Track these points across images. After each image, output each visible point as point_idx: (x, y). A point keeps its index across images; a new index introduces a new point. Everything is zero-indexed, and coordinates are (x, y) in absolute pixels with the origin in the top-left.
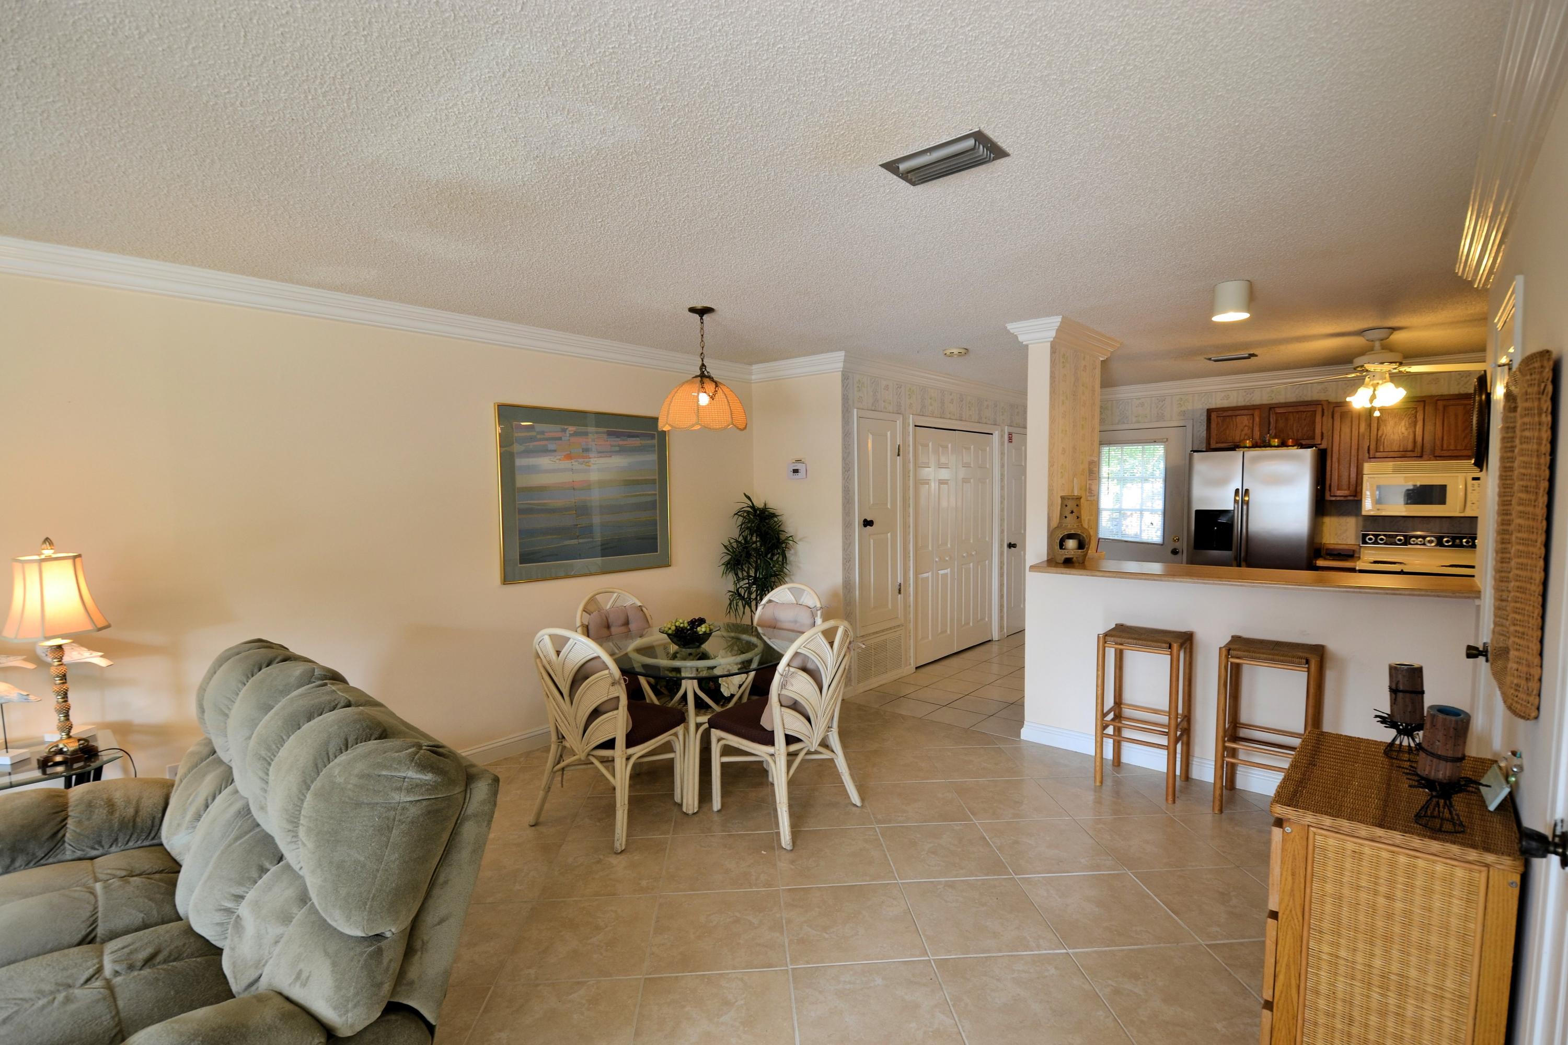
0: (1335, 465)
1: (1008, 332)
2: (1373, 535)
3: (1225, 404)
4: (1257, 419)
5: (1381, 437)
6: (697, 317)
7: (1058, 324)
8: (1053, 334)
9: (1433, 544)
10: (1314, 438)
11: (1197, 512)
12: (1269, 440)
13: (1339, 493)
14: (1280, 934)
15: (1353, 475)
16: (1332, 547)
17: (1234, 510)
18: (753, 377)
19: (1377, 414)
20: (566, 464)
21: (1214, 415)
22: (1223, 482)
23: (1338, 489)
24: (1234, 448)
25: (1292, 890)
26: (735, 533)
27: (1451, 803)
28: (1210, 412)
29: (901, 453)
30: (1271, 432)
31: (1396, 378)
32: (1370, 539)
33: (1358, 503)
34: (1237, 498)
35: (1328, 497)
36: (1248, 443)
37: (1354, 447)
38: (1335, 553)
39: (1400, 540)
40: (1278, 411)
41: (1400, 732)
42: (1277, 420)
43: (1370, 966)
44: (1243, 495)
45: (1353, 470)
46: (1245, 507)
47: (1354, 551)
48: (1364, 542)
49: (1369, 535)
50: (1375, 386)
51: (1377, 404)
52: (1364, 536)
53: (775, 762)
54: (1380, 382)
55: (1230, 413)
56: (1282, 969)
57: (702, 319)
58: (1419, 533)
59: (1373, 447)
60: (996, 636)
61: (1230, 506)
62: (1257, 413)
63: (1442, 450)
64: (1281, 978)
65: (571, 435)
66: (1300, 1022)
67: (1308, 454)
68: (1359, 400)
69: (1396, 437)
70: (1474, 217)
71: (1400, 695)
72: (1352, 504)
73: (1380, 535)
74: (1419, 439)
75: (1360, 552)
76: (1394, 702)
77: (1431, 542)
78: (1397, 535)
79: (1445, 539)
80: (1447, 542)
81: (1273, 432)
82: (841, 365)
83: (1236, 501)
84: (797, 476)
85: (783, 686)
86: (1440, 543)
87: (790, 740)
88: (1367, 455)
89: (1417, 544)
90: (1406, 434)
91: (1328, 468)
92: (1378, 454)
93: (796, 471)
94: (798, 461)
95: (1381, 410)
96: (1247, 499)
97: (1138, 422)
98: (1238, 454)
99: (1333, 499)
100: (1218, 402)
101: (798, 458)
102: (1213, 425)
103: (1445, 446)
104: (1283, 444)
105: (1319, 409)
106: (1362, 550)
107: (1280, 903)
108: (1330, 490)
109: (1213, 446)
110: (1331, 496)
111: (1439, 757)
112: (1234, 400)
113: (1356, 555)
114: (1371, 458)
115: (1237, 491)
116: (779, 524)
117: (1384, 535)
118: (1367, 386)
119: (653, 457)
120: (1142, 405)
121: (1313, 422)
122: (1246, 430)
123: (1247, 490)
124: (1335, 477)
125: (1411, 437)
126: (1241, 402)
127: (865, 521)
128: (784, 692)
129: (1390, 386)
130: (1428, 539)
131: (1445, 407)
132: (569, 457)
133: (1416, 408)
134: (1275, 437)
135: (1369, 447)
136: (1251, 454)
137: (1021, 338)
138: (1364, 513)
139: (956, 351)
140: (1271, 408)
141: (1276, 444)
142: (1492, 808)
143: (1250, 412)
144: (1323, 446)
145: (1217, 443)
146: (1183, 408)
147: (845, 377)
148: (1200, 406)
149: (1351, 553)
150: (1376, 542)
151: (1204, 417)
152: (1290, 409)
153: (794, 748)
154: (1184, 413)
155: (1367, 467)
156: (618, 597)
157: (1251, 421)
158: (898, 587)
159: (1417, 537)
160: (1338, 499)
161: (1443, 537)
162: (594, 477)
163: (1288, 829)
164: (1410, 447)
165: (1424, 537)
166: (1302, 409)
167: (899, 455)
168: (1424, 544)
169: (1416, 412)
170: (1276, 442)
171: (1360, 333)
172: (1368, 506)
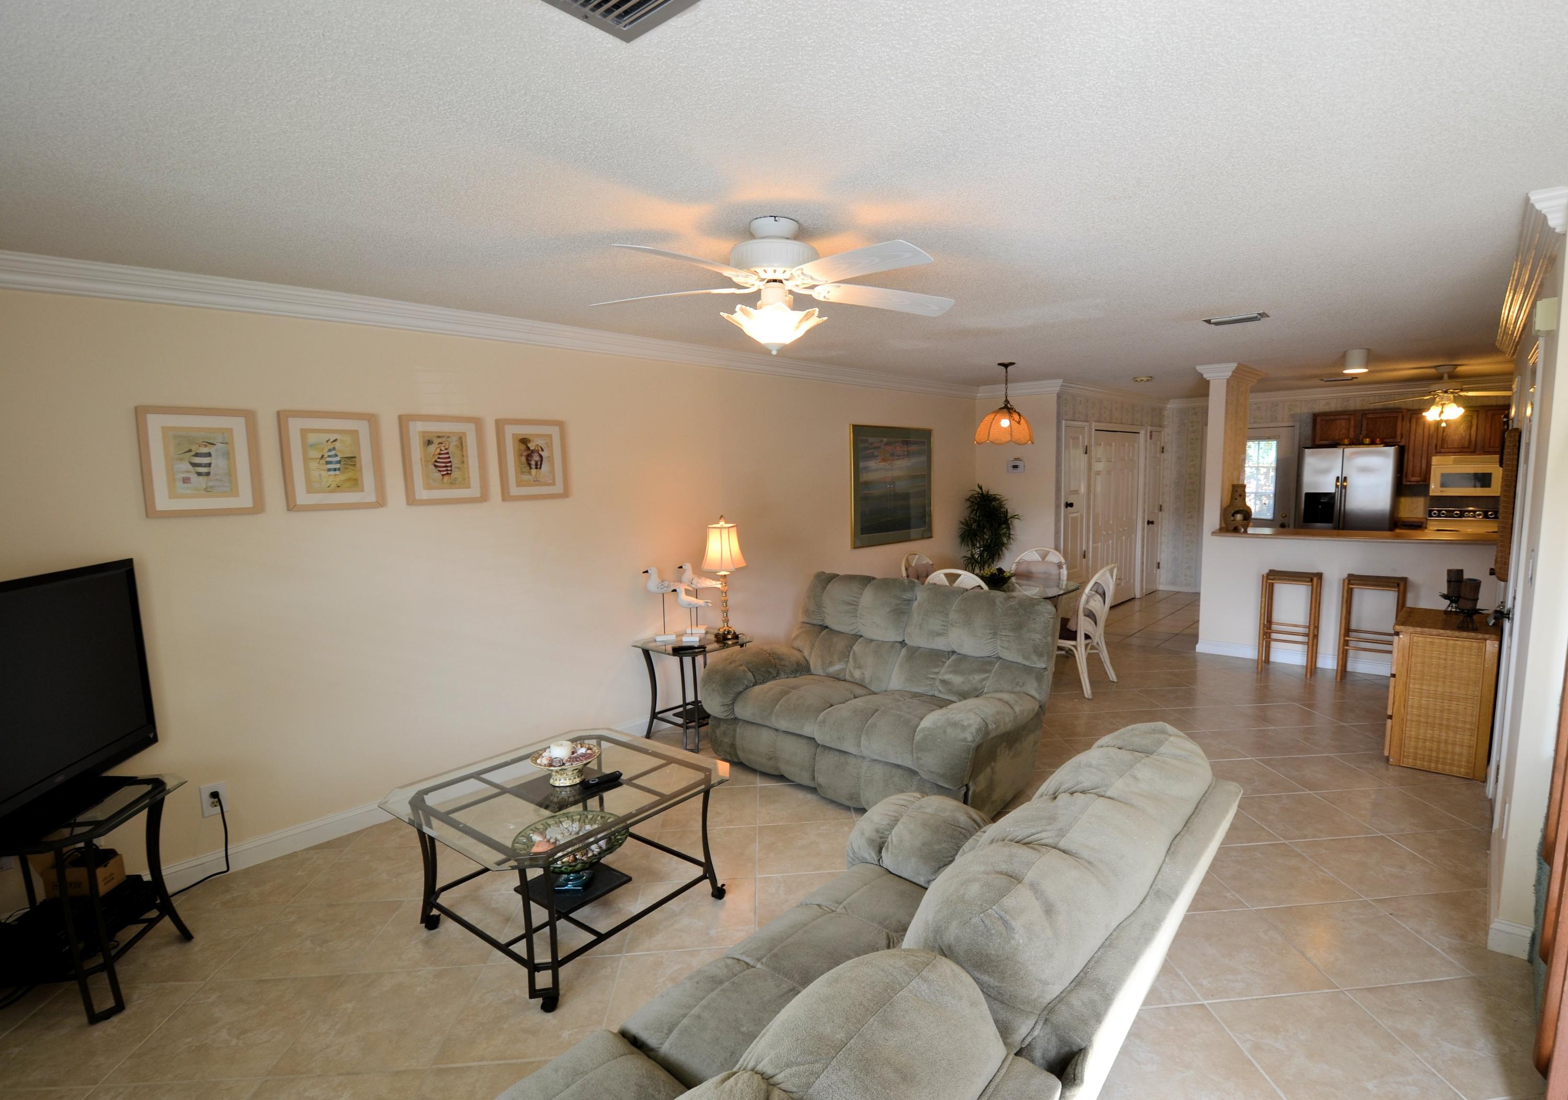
0: (1411, 458)
1: (1197, 371)
2: (1437, 510)
3: (1326, 409)
4: (1352, 423)
5: (1445, 437)
6: (1003, 368)
7: (1234, 368)
8: (1230, 374)
9: (1481, 517)
10: (1395, 437)
11: (1307, 494)
12: (1362, 440)
13: (1413, 479)
14: (1397, 684)
15: (1424, 466)
16: (1406, 520)
17: (1335, 493)
18: (979, 395)
19: (1444, 425)
20: (882, 465)
21: (1319, 419)
22: (1327, 471)
23: (1413, 476)
24: (1334, 445)
25: (1402, 663)
26: (966, 513)
27: (1472, 620)
28: (1315, 417)
29: (1088, 452)
30: (1363, 432)
31: (1458, 400)
32: (1435, 514)
33: (1427, 486)
34: (1338, 484)
35: (1405, 483)
36: (1346, 442)
37: (1425, 445)
38: (1409, 524)
39: (1456, 514)
40: (1370, 416)
41: (1452, 602)
42: (1368, 424)
43: (1436, 691)
44: (1342, 482)
45: (1424, 461)
46: (1344, 491)
47: (1422, 523)
48: (1431, 516)
49: (1434, 510)
50: (1443, 405)
51: (1444, 417)
52: (1430, 511)
53: (1077, 650)
54: (1447, 402)
55: (1332, 417)
56: (1397, 699)
57: (1006, 370)
58: (1471, 509)
59: (1439, 444)
60: (1138, 596)
61: (1331, 489)
62: (1352, 417)
63: (1490, 447)
64: (1396, 703)
65: (885, 444)
66: (1405, 721)
67: (1391, 450)
68: (1431, 415)
69: (1456, 437)
70: (1511, 294)
71: (1452, 583)
72: (1422, 488)
73: (1442, 510)
74: (1473, 439)
75: (1427, 523)
76: (1449, 587)
77: (1479, 515)
78: (1455, 511)
79: (1490, 513)
80: (1491, 515)
81: (1364, 432)
82: (1058, 389)
83: (1337, 486)
84: (1016, 470)
85: (1087, 602)
86: (1486, 516)
87: (1087, 637)
88: (1435, 450)
89: (1469, 517)
90: (1464, 434)
91: (1405, 460)
92: (1443, 450)
93: (1015, 467)
94: (1016, 459)
95: (1446, 421)
96: (1345, 484)
97: (1255, 422)
98: (1339, 451)
99: (1409, 483)
100: (1320, 407)
101: (1017, 456)
102: (1318, 427)
103: (1492, 445)
104: (1373, 443)
105: (1400, 416)
106: (1428, 522)
107: (1397, 670)
108: (1406, 477)
109: (1318, 442)
110: (1407, 481)
111: (1468, 599)
112: (1333, 406)
113: (1424, 526)
114: (1438, 453)
115: (1338, 478)
116: (1001, 506)
117: (1445, 510)
118: (1437, 404)
119: (924, 458)
120: (1259, 409)
121: (1395, 426)
122: (1344, 431)
123: (1345, 478)
124: (1410, 467)
125: (1468, 437)
126: (1339, 408)
127: (1067, 503)
128: (1087, 607)
129: (1454, 406)
130: (1478, 513)
131: (1493, 415)
132: (884, 460)
133: (1472, 416)
134: (1366, 437)
135: (1436, 445)
136: (1349, 451)
137: (1205, 376)
138: (1431, 494)
139: (1145, 379)
140: (1364, 413)
141: (1368, 442)
142: (1491, 624)
143: (1346, 417)
144: (1401, 444)
145: (1321, 440)
146: (1292, 413)
147: (1059, 396)
148: (1305, 410)
149: (1420, 524)
150: (1439, 516)
151: (1310, 420)
152: (1378, 416)
153: (1089, 641)
154: (1293, 416)
155: (1435, 460)
156: (919, 558)
157: (1348, 424)
158: (1083, 554)
159: (1470, 511)
160: (1412, 483)
161: (1488, 511)
162: (896, 473)
163: (1401, 636)
164: (1466, 444)
165: (1474, 512)
166: (1387, 415)
167: (1086, 453)
168: (1474, 517)
169: (1472, 419)
170: (1367, 441)
171: (1435, 367)
172: (1435, 489)
